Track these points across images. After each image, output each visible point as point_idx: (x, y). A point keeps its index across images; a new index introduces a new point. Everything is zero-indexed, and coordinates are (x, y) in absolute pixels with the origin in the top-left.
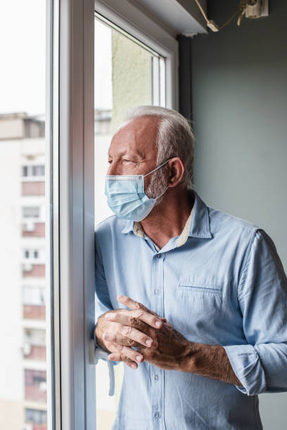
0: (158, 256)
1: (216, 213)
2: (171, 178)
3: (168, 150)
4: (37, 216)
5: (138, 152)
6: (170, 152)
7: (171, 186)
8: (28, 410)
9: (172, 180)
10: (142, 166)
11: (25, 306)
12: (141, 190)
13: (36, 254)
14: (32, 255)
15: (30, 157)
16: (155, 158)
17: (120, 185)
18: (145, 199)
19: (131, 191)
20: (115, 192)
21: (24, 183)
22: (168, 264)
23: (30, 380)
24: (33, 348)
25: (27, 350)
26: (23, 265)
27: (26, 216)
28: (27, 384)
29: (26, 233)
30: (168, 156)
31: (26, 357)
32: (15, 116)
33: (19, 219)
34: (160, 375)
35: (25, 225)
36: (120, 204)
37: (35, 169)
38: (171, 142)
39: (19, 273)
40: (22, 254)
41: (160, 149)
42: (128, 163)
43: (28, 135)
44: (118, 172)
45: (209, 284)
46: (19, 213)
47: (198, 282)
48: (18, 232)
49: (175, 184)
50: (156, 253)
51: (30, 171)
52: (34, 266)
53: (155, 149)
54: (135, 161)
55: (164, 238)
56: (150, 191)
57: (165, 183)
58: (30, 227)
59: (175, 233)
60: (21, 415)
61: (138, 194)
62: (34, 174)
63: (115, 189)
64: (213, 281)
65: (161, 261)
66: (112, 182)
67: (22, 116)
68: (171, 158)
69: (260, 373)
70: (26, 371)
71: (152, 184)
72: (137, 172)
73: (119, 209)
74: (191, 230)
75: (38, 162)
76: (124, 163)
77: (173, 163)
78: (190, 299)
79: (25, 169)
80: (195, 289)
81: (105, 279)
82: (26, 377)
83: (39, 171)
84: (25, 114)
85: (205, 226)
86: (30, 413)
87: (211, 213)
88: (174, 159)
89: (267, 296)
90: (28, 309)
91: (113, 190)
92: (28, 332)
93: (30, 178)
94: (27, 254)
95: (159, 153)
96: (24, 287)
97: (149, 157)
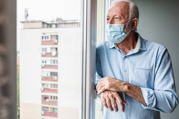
0: (126, 57)
1: (147, 41)
2: (133, 26)
3: (133, 15)
4: (46, 51)
5: (122, 15)
6: (133, 16)
7: (132, 30)
8: (43, 107)
9: (133, 27)
10: (123, 21)
11: (42, 77)
12: (122, 30)
13: (46, 62)
14: (44, 62)
15: (44, 34)
16: (128, 18)
17: (114, 28)
18: (123, 34)
19: (118, 30)
20: (112, 31)
21: (42, 41)
22: (130, 60)
23: (43, 98)
24: (44, 89)
25: (43, 90)
26: (42, 65)
27: (43, 51)
28: (42, 100)
29: (43, 56)
30: (133, 17)
31: (42, 92)
32: (40, 21)
33: (41, 52)
34: (129, 103)
35: (42, 53)
36: (113, 35)
37: (45, 37)
38: (134, 12)
39: (40, 67)
40: (42, 62)
41: (130, 14)
42: (117, 19)
43: (43, 27)
44: (113, 23)
45: (148, 67)
46: (41, 50)
47: (143, 66)
48: (40, 56)
49: (134, 29)
50: (125, 56)
51: (44, 38)
52: (45, 65)
53: (128, 14)
54: (120, 18)
55: (127, 50)
56: (125, 31)
57: (131, 28)
58: (44, 54)
59: (132, 48)
60: (41, 109)
61: (121, 32)
62: (45, 39)
63: (112, 29)
64: (149, 66)
65: (127, 59)
66: (110, 26)
67: (42, 21)
68: (134, 18)
69: (154, 99)
70: (42, 96)
71: (126, 28)
72: (121, 23)
73: (112, 38)
74: (140, 47)
75: (46, 35)
76: (115, 19)
77: (134, 21)
78: (140, 74)
79: (43, 37)
80: (142, 70)
81: (101, 66)
82: (42, 97)
83: (47, 38)
84: (43, 21)
85: (144, 45)
86: (43, 108)
87: (145, 41)
88: (135, 19)
89: (162, 72)
90: (43, 78)
91: (111, 30)
92: (43, 84)
93: (44, 40)
94: (43, 62)
95: (130, 16)
96: (42, 71)
97: (126, 17)
